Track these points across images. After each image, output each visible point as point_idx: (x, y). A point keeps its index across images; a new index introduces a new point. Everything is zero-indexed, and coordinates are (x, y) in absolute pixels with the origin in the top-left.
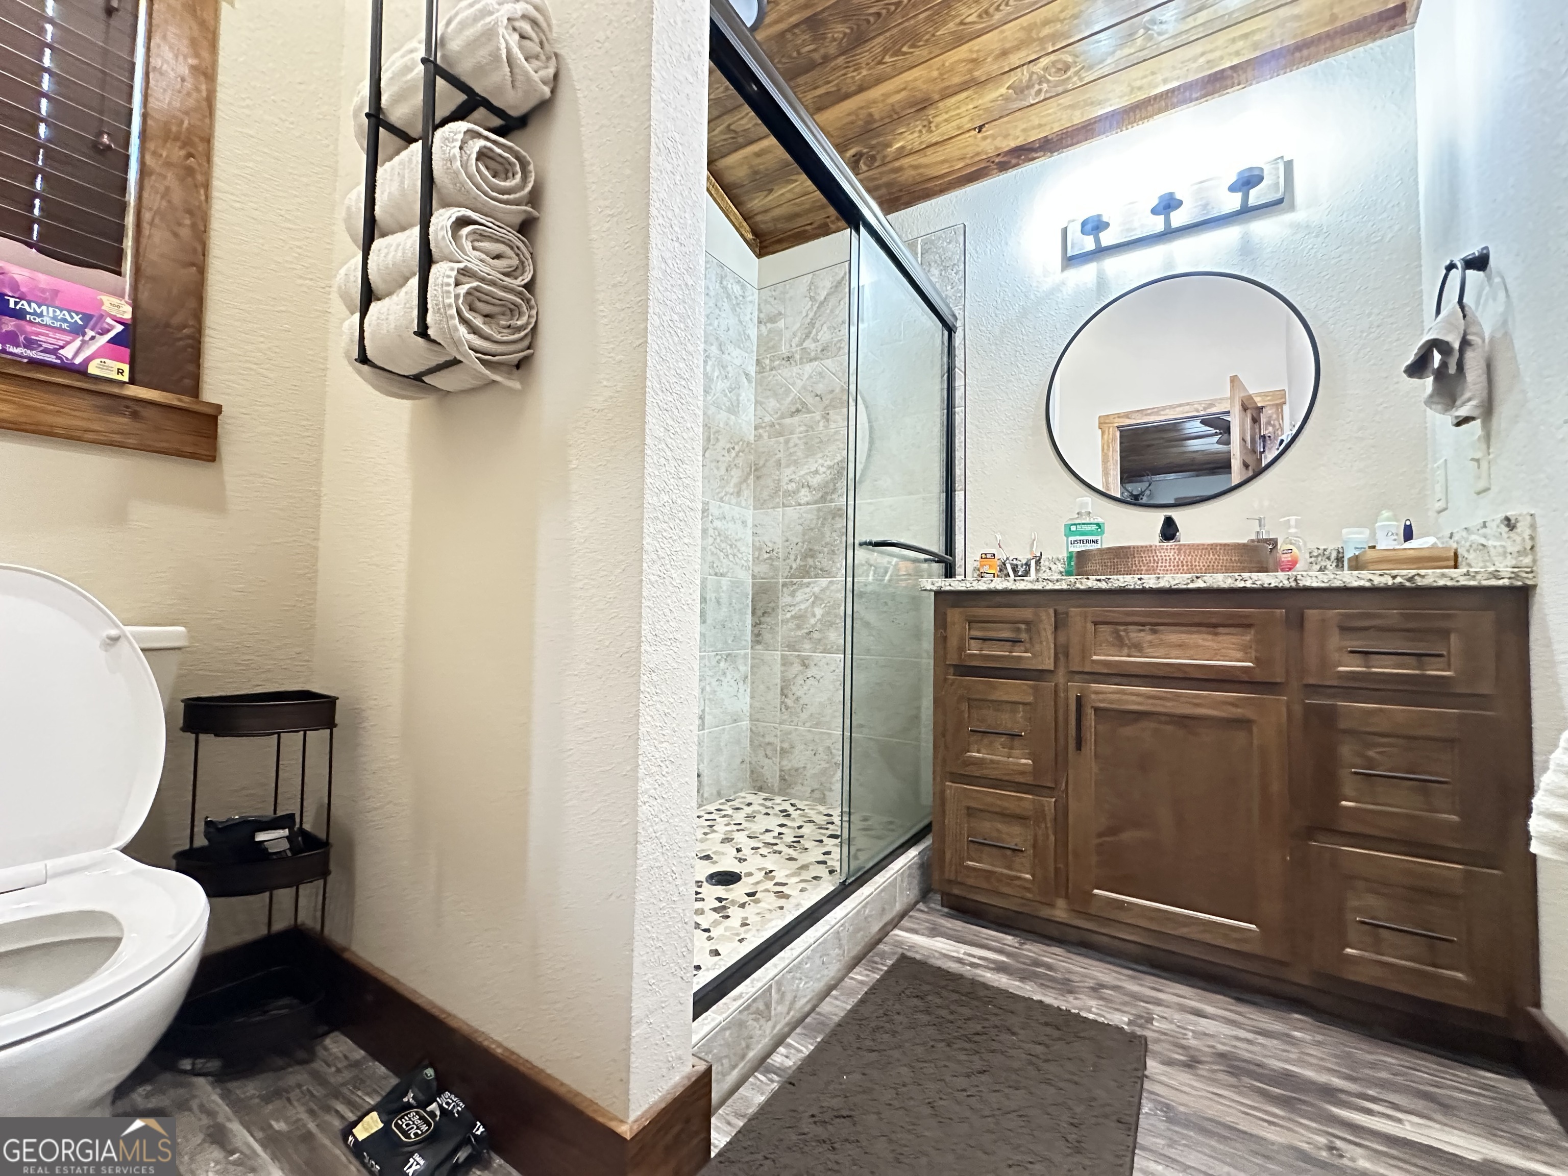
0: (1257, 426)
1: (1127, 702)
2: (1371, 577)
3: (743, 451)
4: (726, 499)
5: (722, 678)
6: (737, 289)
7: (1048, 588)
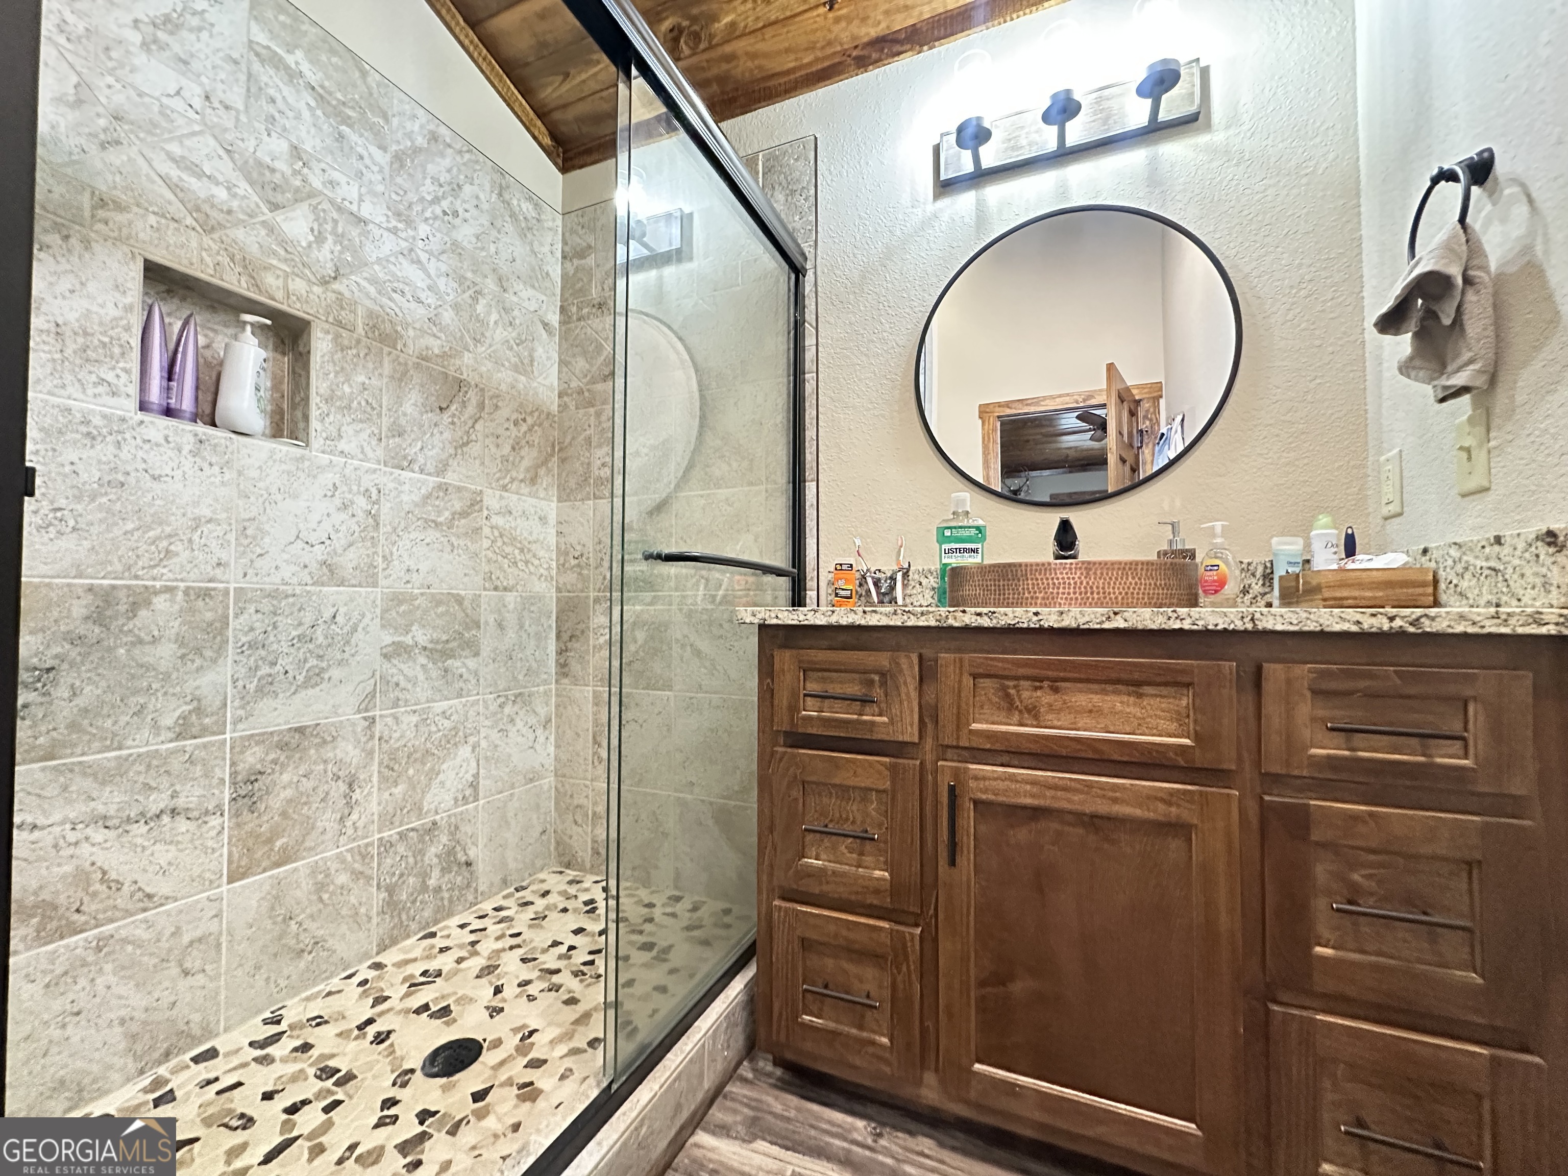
0: (1134, 419)
1: (1017, 794)
2: (1358, 617)
3: (540, 425)
4: (514, 486)
5: (509, 727)
6: (527, 207)
7: (909, 624)
